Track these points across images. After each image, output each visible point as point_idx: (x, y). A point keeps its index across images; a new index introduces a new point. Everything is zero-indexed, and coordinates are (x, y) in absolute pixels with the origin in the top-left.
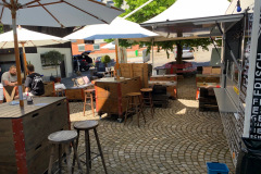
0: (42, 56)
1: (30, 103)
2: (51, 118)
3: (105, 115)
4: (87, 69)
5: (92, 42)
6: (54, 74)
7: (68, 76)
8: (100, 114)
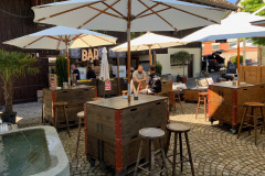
0: (172, 56)
1: (136, 99)
2: (149, 115)
3: (216, 123)
4: (217, 69)
5: (225, 41)
6: (181, 74)
7: (195, 76)
8: (212, 120)
